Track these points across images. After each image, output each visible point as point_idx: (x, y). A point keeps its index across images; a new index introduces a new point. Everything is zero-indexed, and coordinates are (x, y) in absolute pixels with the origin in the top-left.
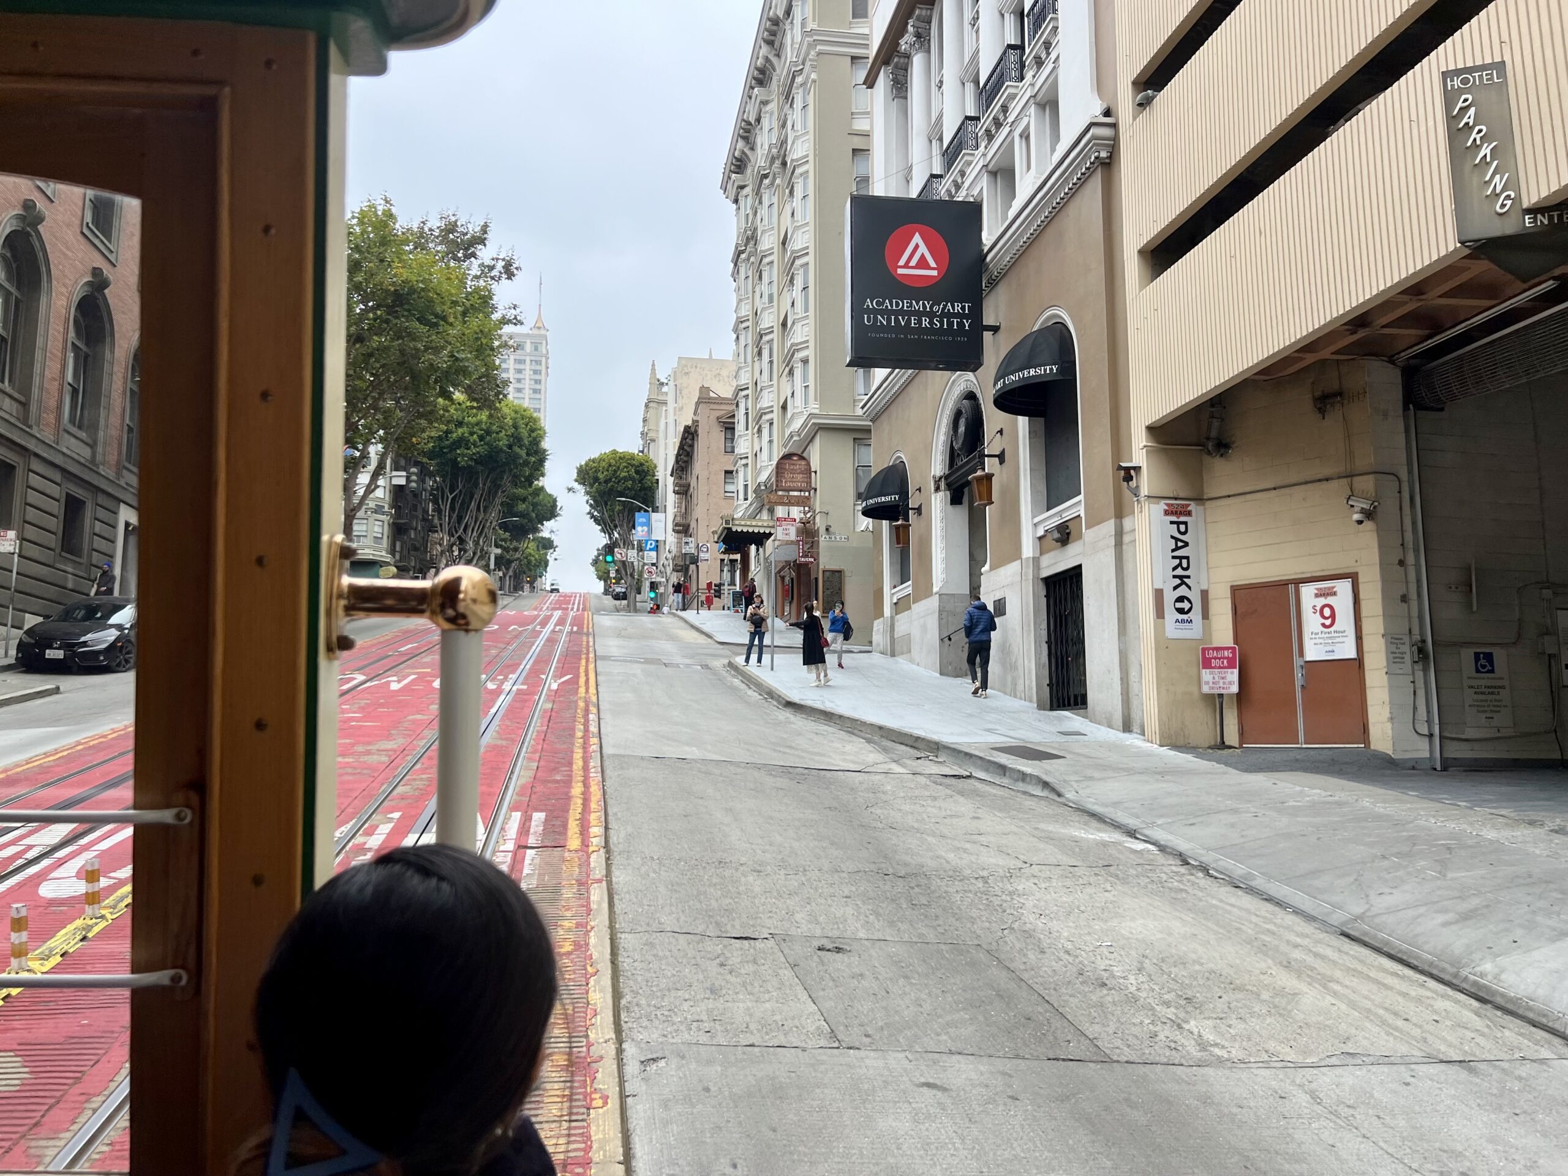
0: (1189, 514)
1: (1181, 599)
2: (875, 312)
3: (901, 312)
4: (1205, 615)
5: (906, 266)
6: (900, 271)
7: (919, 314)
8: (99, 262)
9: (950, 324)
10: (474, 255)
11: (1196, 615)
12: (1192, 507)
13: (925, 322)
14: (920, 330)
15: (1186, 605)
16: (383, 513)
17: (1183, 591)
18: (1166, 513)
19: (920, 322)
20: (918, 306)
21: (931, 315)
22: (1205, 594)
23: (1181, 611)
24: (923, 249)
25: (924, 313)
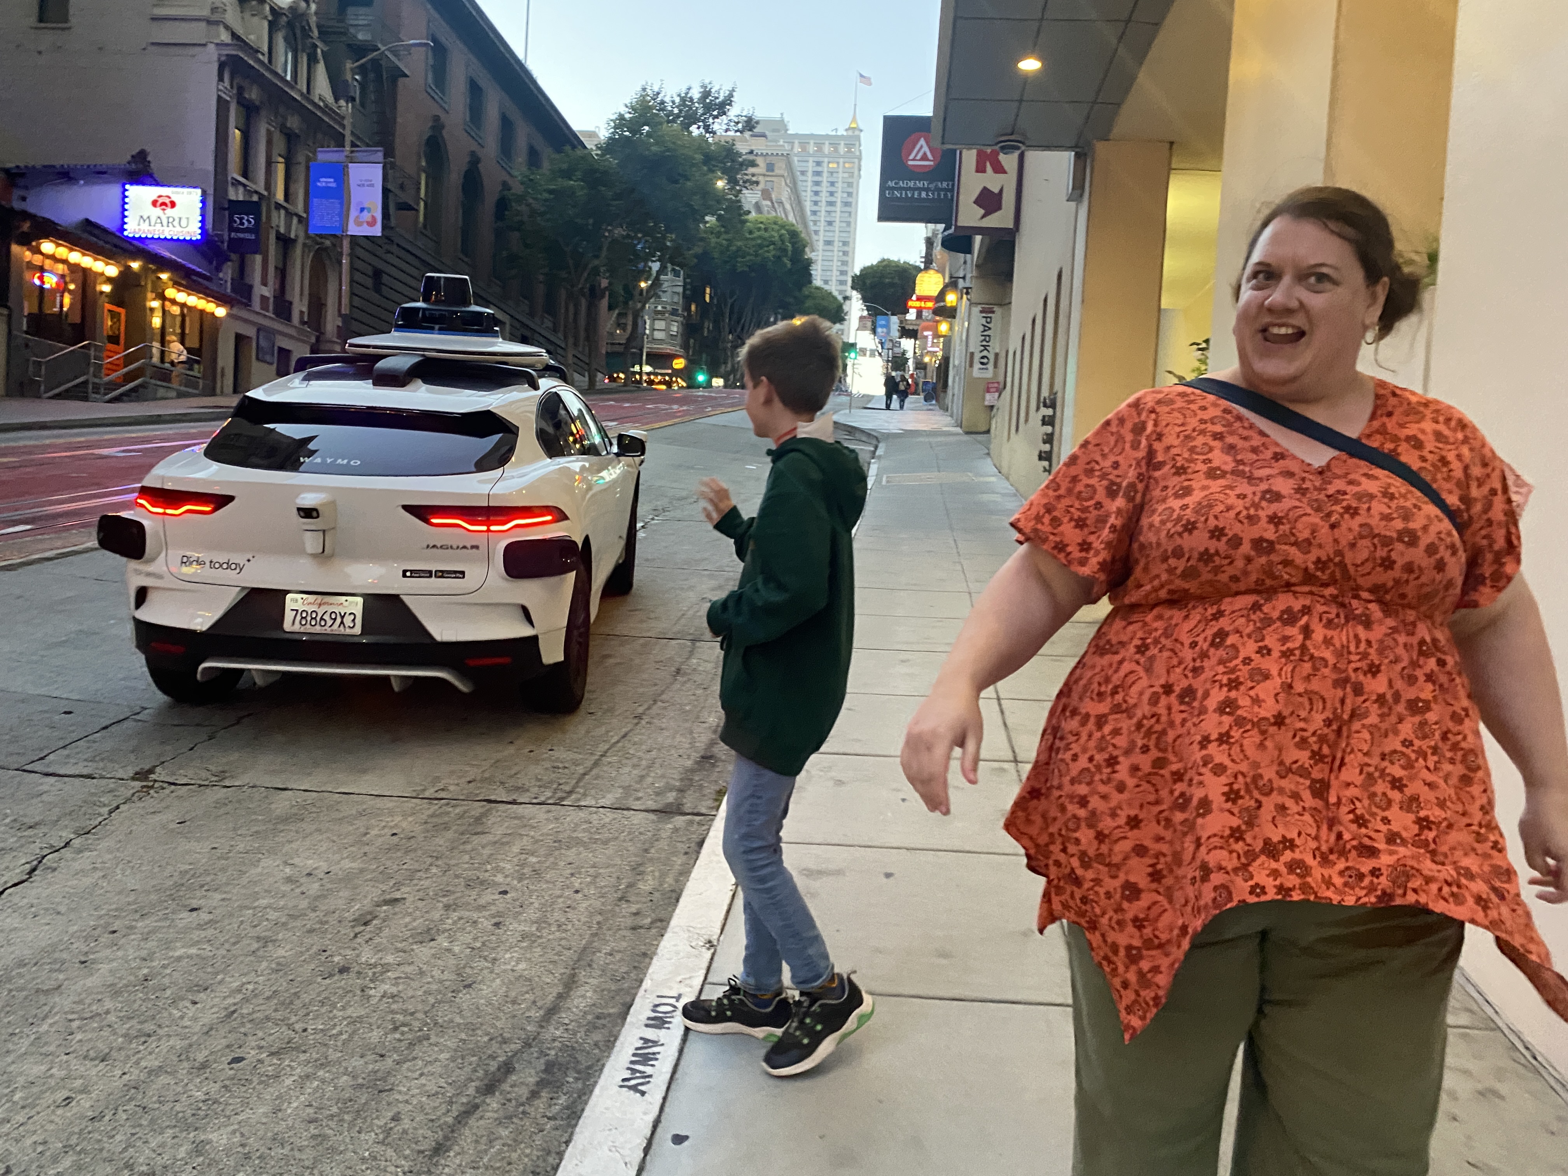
0: (993, 312)
1: (983, 357)
2: (893, 189)
3: (910, 189)
4: (996, 365)
5: (914, 160)
6: (910, 163)
7: (920, 190)
8: (474, 147)
9: (939, 195)
10: (724, 113)
11: (990, 366)
12: (996, 308)
13: (924, 194)
14: (920, 199)
15: (985, 361)
16: (677, 315)
17: (985, 353)
18: (981, 312)
19: (920, 194)
20: (919, 184)
21: (927, 190)
22: (997, 355)
23: (982, 363)
24: (926, 149)
25: (924, 189)
